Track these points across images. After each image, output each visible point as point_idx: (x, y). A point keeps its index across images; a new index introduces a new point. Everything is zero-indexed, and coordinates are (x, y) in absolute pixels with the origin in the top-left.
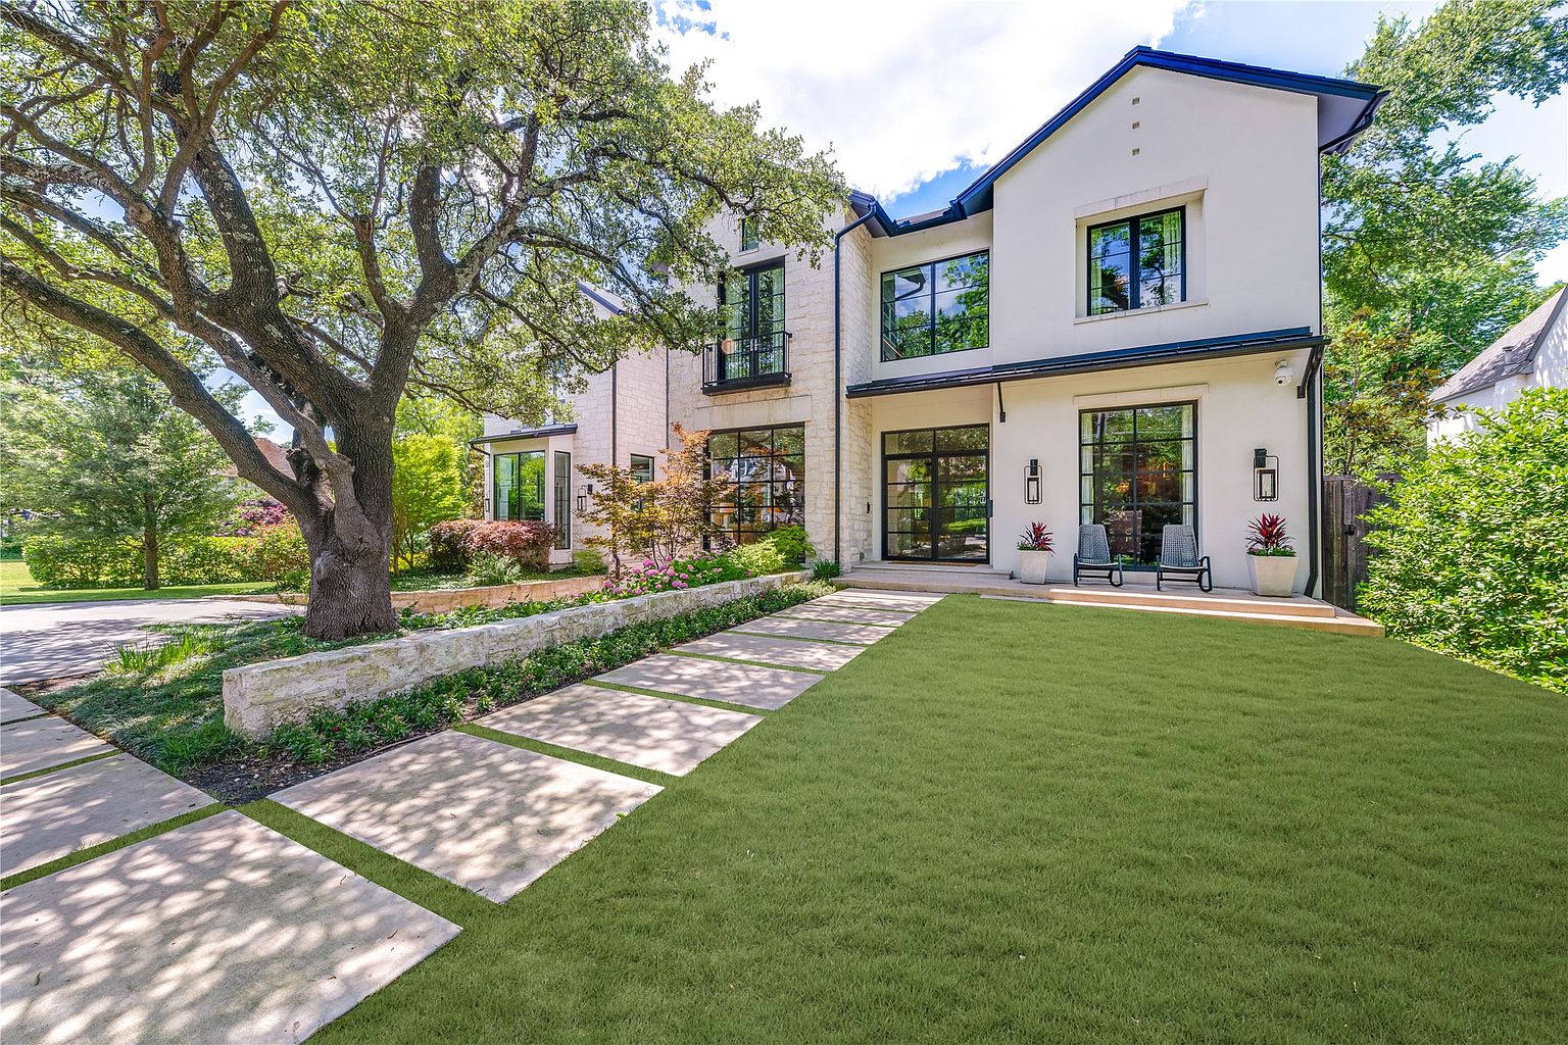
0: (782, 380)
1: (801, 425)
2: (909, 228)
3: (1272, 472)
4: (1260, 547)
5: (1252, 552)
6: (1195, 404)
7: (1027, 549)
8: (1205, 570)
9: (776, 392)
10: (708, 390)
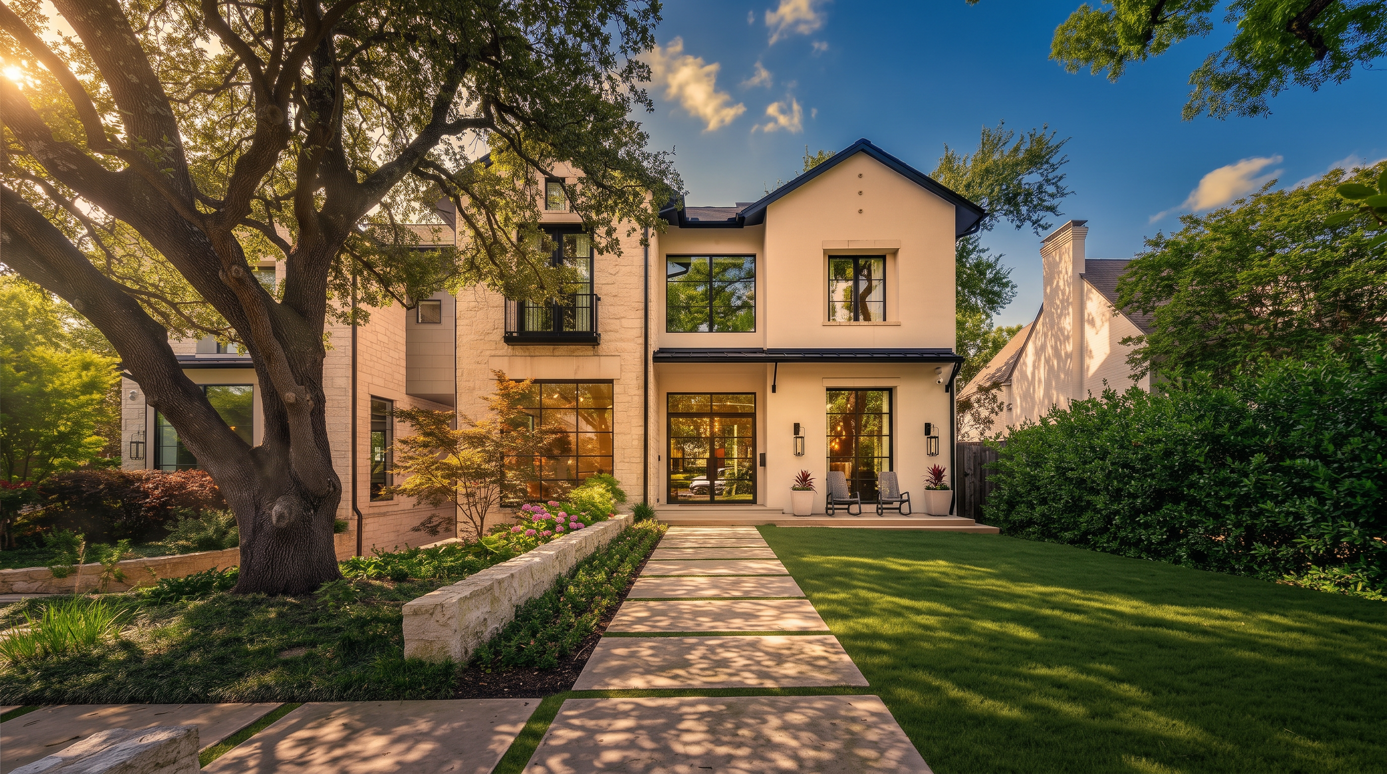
0: (590, 339)
1: (611, 381)
2: (697, 225)
3: (935, 437)
4: (932, 486)
5: (928, 488)
6: (890, 391)
7: (798, 489)
8: (905, 501)
9: (587, 349)
10: (509, 339)
